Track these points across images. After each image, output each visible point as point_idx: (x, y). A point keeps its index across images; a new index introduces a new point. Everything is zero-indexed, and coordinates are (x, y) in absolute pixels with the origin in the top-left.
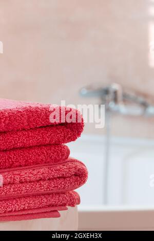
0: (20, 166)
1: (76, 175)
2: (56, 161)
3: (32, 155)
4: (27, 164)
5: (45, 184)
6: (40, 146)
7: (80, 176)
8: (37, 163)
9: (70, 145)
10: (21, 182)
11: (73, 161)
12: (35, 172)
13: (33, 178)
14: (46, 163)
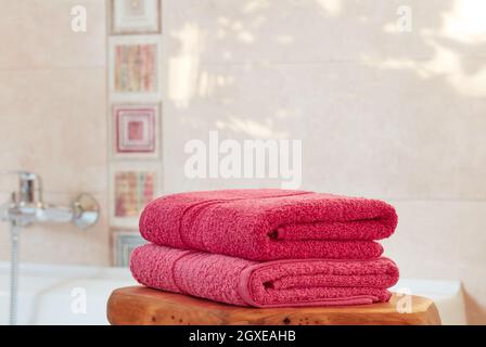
0: (334, 258)
1: (387, 273)
2: (369, 257)
3: (346, 248)
4: (340, 258)
5: (357, 278)
6: (354, 239)
7: (392, 274)
8: (350, 258)
9: (382, 242)
10: (334, 274)
11: (385, 259)
12: (348, 266)
13: (346, 271)
14: (359, 258)
